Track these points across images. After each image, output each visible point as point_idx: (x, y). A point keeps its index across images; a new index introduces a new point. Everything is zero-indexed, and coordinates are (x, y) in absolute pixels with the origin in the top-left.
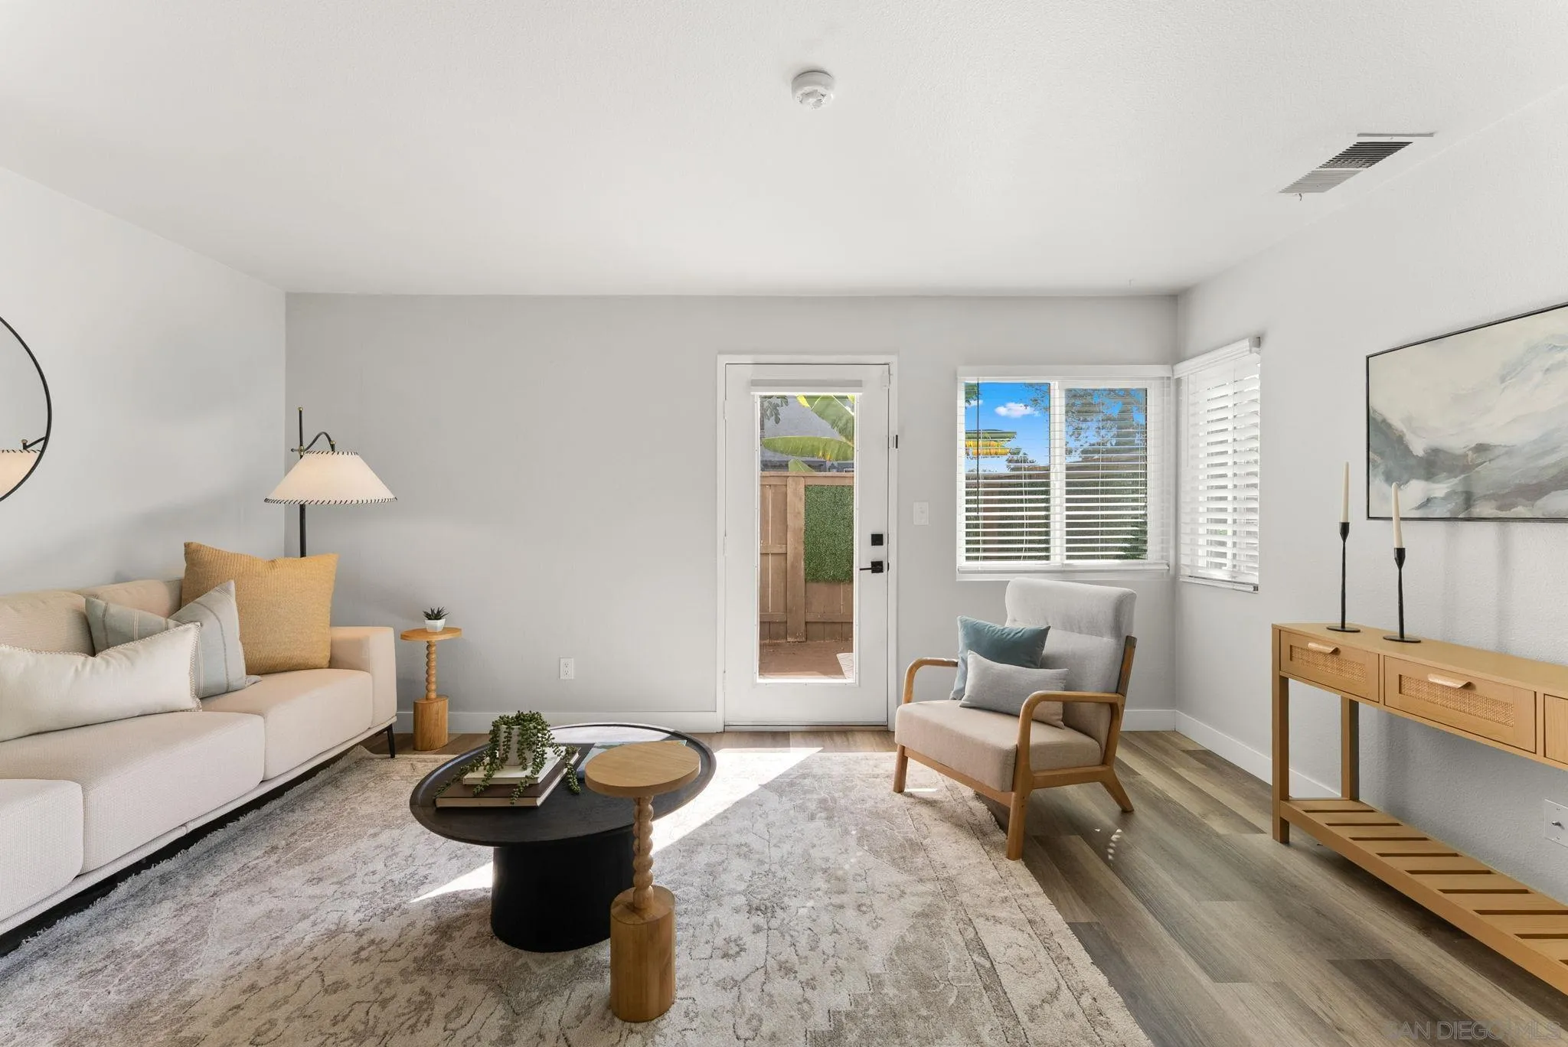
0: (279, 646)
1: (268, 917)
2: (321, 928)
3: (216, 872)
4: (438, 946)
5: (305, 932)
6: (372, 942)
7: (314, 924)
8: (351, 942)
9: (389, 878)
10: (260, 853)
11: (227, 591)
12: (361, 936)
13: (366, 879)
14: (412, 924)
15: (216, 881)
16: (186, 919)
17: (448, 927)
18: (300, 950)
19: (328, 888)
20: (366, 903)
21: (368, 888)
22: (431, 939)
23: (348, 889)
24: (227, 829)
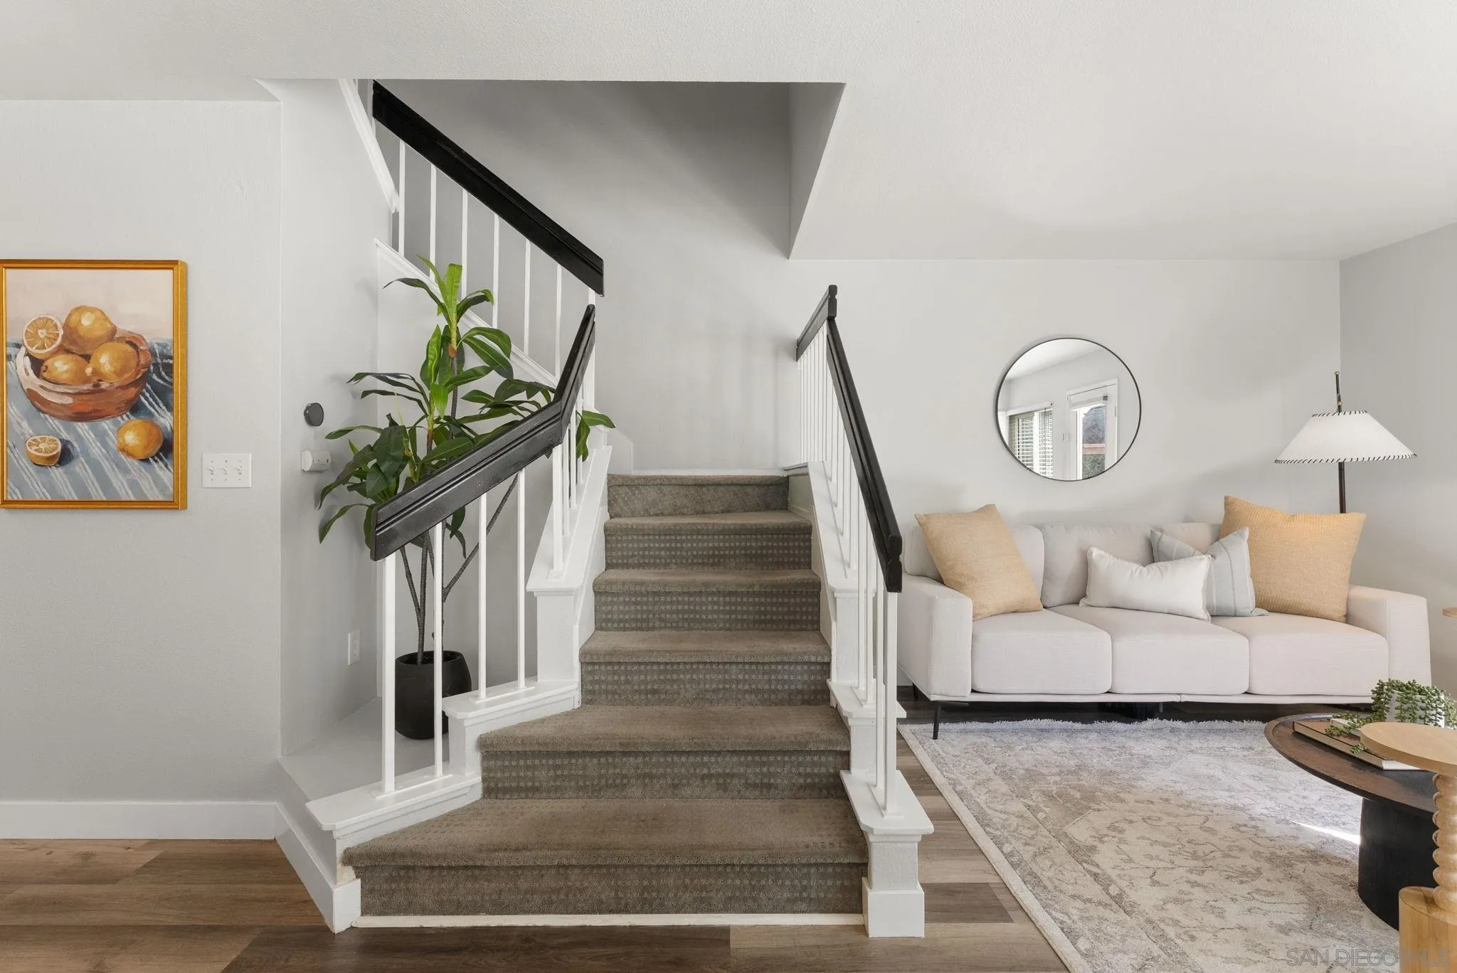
0: (1288, 589)
1: (1208, 778)
2: (1232, 802)
3: (1202, 741)
4: (1301, 859)
5: (1222, 797)
6: (1256, 827)
7: (1231, 797)
8: (1242, 818)
9: (1313, 807)
10: (1239, 746)
11: (1242, 536)
12: (1252, 820)
13: (1294, 798)
14: (1296, 838)
15: (1199, 745)
16: (1167, 753)
17: (1322, 857)
18: (1209, 802)
19: (1261, 786)
20: (1278, 809)
21: (1291, 803)
22: (1298, 852)
23: (1274, 794)
24: (1232, 724)
